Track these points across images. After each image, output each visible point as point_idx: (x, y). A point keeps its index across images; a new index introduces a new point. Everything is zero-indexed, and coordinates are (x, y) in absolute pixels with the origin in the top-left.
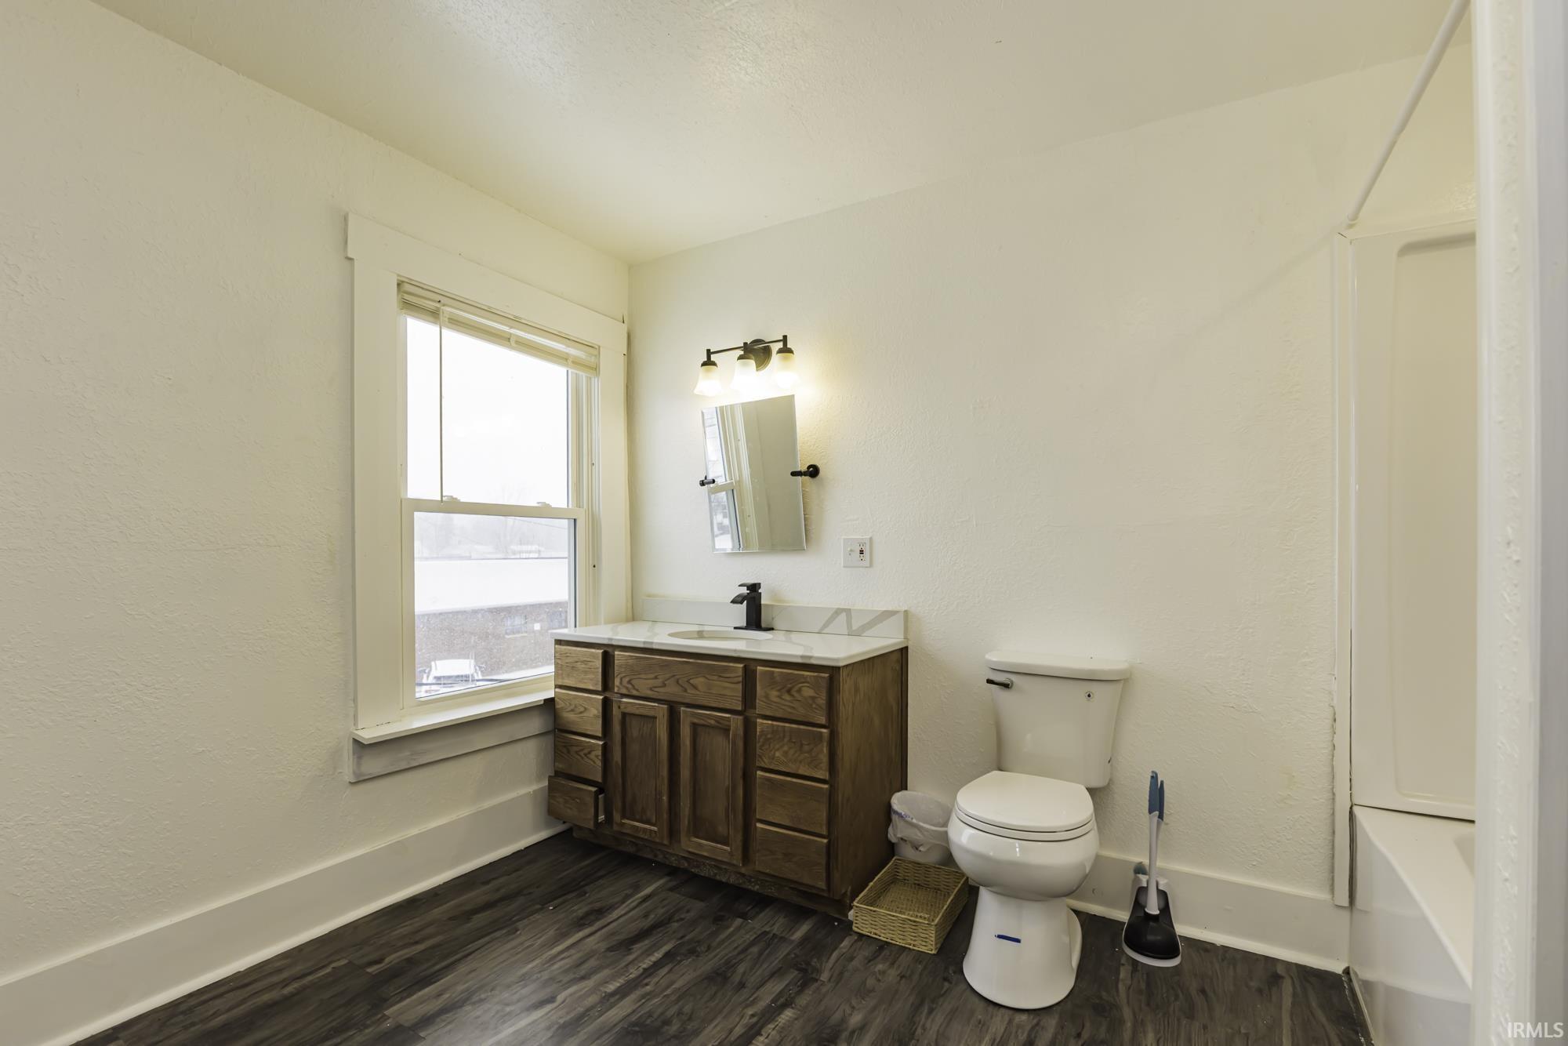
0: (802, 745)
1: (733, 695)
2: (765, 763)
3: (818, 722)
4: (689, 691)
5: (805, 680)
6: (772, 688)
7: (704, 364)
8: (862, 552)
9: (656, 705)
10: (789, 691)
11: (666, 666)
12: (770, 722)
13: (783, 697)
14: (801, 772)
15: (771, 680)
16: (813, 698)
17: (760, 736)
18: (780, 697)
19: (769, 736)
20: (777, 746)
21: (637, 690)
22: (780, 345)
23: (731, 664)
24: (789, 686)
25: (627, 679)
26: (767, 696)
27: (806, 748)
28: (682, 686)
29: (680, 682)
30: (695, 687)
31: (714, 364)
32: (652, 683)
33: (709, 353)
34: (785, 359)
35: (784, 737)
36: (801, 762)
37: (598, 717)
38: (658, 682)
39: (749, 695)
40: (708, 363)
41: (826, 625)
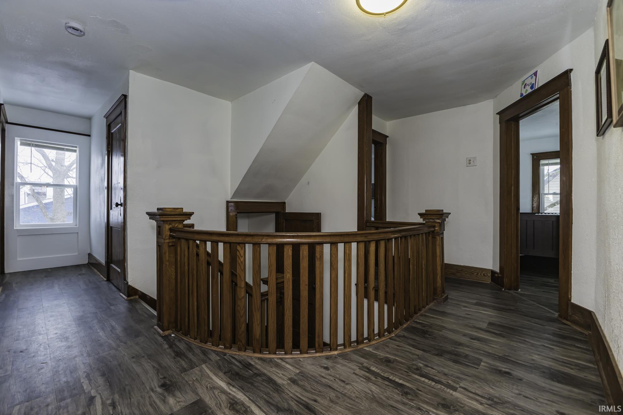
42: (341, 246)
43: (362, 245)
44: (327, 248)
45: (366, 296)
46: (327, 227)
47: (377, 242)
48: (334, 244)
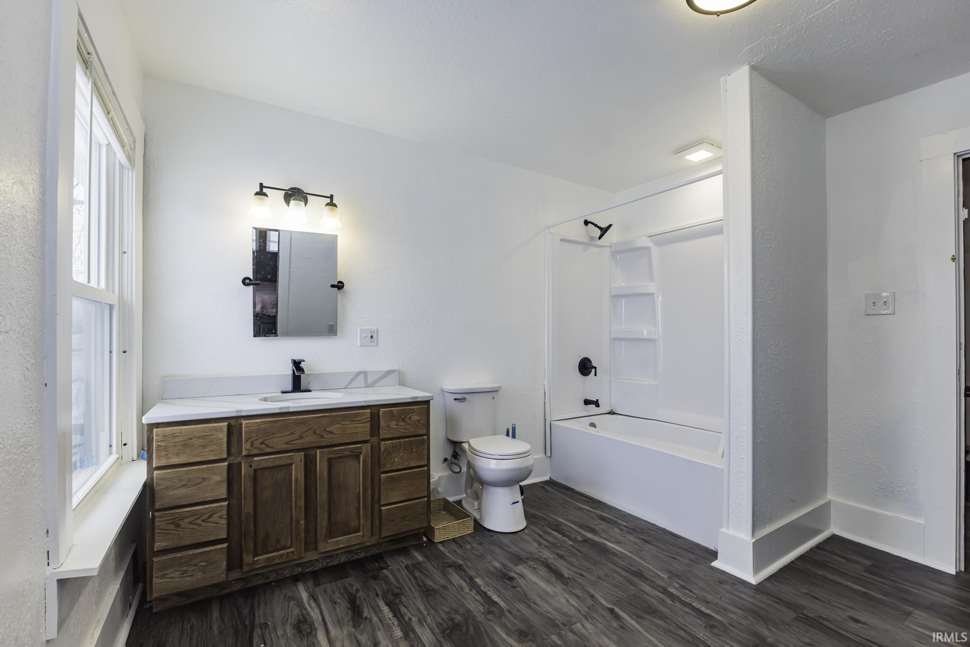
0: (412, 449)
1: (362, 429)
2: (387, 468)
3: (422, 433)
4: (325, 437)
5: (413, 411)
6: (392, 420)
7: (257, 194)
8: (372, 337)
9: (293, 454)
10: (403, 420)
11: (304, 422)
12: (390, 442)
13: (399, 424)
14: (412, 465)
15: (391, 416)
16: (419, 421)
17: (384, 452)
18: (397, 425)
19: (390, 450)
20: (396, 455)
21: (272, 448)
22: (328, 200)
23: (361, 411)
24: (403, 417)
25: (260, 441)
26: (388, 426)
27: (415, 450)
28: (318, 434)
29: (316, 431)
30: (331, 433)
31: (265, 195)
32: (288, 439)
33: (261, 185)
34: (332, 210)
35: (401, 447)
36: (411, 459)
37: (221, 482)
38: (296, 436)
39: (375, 428)
40: (261, 193)
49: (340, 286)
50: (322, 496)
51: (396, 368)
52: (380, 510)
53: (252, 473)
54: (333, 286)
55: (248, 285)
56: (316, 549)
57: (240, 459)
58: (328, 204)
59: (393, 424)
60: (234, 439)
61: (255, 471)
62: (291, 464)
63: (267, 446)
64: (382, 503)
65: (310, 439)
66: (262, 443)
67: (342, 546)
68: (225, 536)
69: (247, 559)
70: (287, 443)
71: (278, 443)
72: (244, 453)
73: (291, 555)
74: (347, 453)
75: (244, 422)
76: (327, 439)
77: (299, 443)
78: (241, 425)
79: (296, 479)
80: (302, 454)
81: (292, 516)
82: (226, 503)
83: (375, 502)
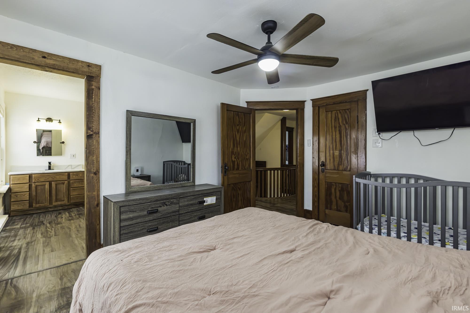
0: (79, 183)
1: (66, 178)
2: (72, 187)
3: (83, 179)
5: (80, 174)
8: (73, 156)
9: (46, 182)
10: (77, 176)
11: (49, 175)
12: (73, 181)
14: (80, 186)
15: (74, 175)
16: (82, 176)
17: (72, 183)
22: (59, 121)
23: (65, 173)
25: (37, 179)
27: (81, 183)
28: (53, 178)
30: (56, 178)
31: (40, 121)
32: (45, 179)
33: (39, 118)
35: (76, 182)
37: (27, 188)
38: (47, 178)
39: (69, 177)
40: (38, 120)
41: (66, 168)
42: (276, 171)
43: (281, 171)
44: (269, 172)
45: (283, 192)
46: (268, 166)
47: (289, 170)
48: (271, 171)
49: (63, 143)
50: (54, 192)
51: (82, 164)
52: (70, 196)
53: (35, 186)
54: (61, 143)
55: (35, 143)
56: (52, 204)
57: (32, 183)
58: (59, 122)
59: (74, 177)
60: (31, 179)
61: (36, 186)
62: (45, 185)
63: (39, 180)
64: (71, 195)
65: (50, 179)
66: (38, 180)
67: (59, 204)
68: (28, 199)
69: (34, 205)
70: (44, 180)
71: (42, 180)
72: (33, 182)
73: (45, 205)
74: (61, 183)
75: (33, 175)
76: (55, 179)
77: (48, 180)
78: (32, 176)
79: (47, 188)
80: (49, 182)
81: (46, 197)
82: (29, 192)
83: (69, 194)
